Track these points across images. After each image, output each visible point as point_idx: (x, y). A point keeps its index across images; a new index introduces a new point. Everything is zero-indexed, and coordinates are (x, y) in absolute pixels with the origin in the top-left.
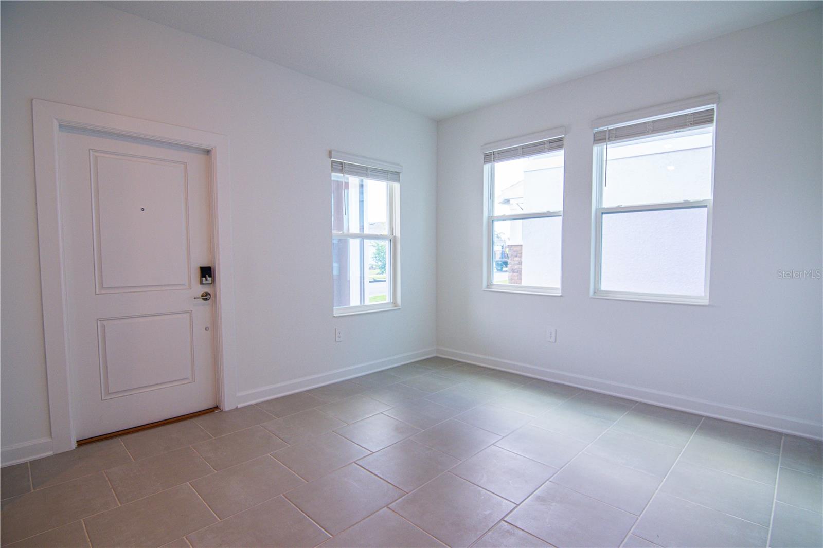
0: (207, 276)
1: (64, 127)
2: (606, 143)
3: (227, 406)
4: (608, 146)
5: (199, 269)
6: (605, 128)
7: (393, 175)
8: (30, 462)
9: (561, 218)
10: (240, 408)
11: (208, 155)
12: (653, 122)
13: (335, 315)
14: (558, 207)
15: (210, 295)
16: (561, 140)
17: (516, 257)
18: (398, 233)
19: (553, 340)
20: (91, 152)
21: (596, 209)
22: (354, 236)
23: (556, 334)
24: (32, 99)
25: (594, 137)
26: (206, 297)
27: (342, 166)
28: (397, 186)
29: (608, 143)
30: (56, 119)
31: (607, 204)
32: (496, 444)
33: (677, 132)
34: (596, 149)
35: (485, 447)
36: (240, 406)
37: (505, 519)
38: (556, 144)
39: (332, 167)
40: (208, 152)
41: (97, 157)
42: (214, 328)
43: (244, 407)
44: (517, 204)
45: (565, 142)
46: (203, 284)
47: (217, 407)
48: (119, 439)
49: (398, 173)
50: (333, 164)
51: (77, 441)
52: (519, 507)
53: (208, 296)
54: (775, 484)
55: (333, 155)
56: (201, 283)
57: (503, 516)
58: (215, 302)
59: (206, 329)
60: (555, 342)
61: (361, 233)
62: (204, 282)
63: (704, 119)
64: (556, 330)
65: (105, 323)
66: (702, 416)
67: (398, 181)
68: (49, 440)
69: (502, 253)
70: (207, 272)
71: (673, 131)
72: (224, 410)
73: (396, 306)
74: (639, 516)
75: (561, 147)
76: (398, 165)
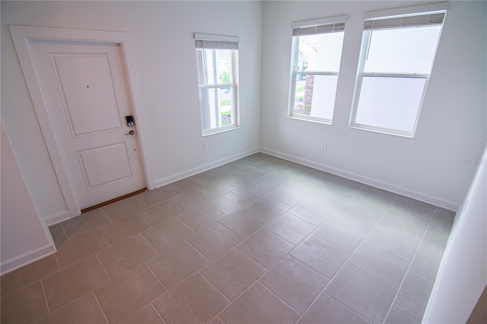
0: (131, 122)
1: (33, 41)
2: (371, 30)
3: (151, 187)
4: (373, 31)
5: (125, 118)
6: (373, 19)
7: (233, 45)
8: (62, 223)
9: (337, 76)
10: (158, 188)
11: (119, 46)
12: (404, 18)
13: (203, 136)
14: (337, 69)
15: (134, 132)
16: (343, 24)
17: (311, 78)
18: (238, 83)
19: (325, 149)
20: (51, 54)
21: (360, 73)
22: (211, 87)
23: (327, 146)
24: (8, 26)
25: (365, 25)
26: (131, 133)
27: (202, 43)
28: (236, 52)
29: (373, 30)
30: (26, 37)
31: (366, 70)
32: (288, 211)
33: (418, 27)
34: (365, 33)
35: (283, 213)
36: (157, 187)
37: (290, 254)
38: (339, 27)
39: (196, 44)
40: (119, 45)
41: (55, 57)
42: (138, 149)
43: (160, 188)
44: (314, 47)
45: (346, 26)
46: (129, 126)
47: (146, 189)
48: (101, 208)
49: (237, 43)
50: (196, 42)
51: (81, 210)
52: (297, 247)
53: (133, 133)
54: (422, 237)
55: (196, 37)
56: (128, 126)
57: (288, 252)
58: (137, 134)
59: (134, 150)
60: (326, 150)
61: (215, 84)
62: (129, 125)
63: (436, 20)
64: (327, 144)
65: (81, 153)
66: (397, 195)
67: (237, 48)
68: (68, 212)
69: (303, 68)
70: (130, 119)
71: (415, 26)
72: (150, 190)
73: (237, 126)
74: (352, 253)
75: (342, 29)
76: (238, 37)
